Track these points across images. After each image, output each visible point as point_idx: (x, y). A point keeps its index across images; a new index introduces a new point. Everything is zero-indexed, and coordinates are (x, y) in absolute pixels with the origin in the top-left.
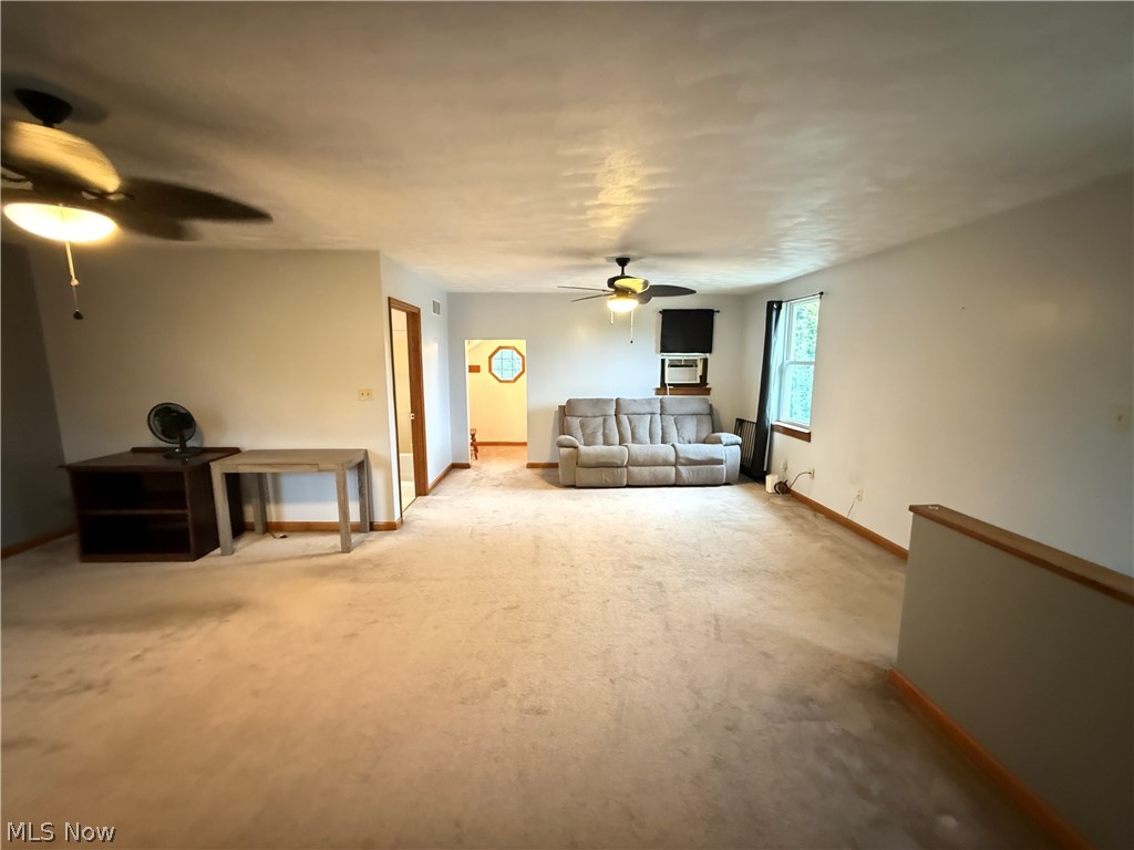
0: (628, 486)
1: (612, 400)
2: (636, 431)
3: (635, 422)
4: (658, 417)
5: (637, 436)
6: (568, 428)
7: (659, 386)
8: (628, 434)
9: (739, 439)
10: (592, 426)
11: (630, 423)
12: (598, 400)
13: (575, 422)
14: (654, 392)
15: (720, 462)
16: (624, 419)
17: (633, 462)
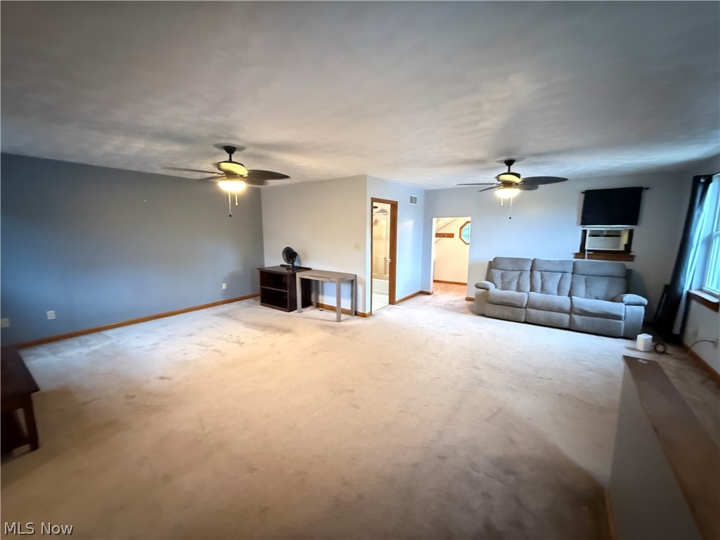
0: (525, 322)
1: (529, 260)
2: (546, 283)
3: (546, 277)
4: (569, 276)
5: (545, 288)
6: (492, 277)
7: (578, 251)
8: (539, 285)
9: (645, 301)
10: (510, 277)
11: (542, 277)
12: (518, 259)
13: (497, 274)
14: (573, 256)
15: (618, 318)
16: (537, 275)
17: (530, 305)
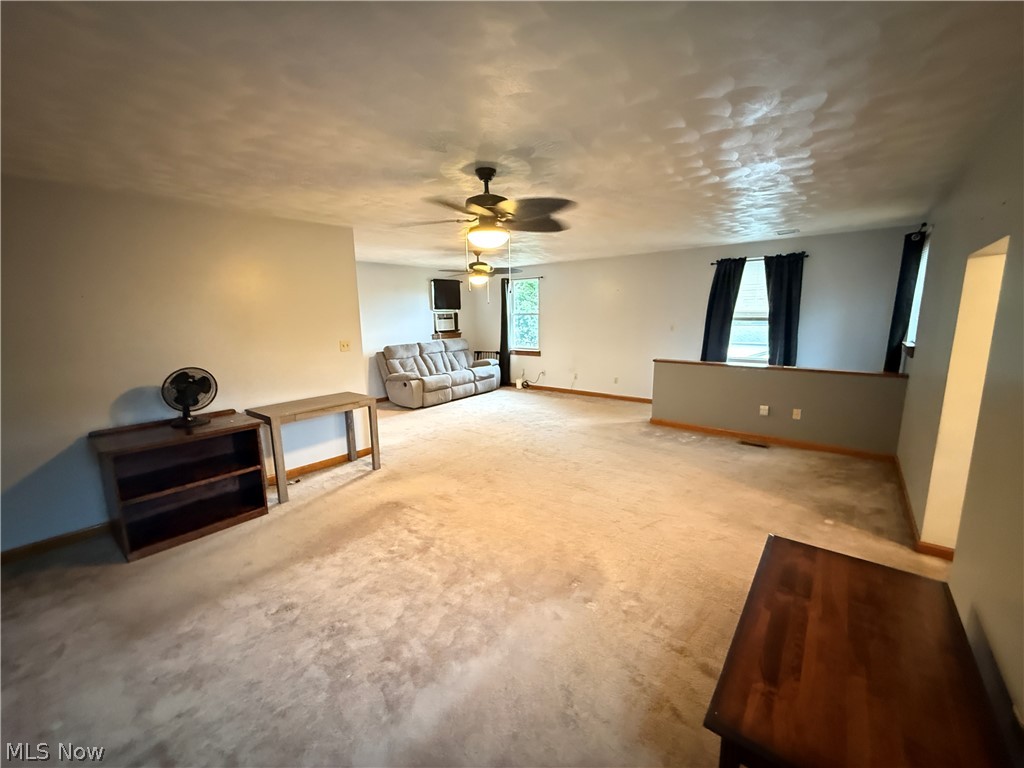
0: (452, 400)
1: (415, 345)
2: (436, 365)
3: (434, 358)
4: (444, 354)
5: (438, 368)
6: (393, 368)
8: (433, 368)
10: (409, 365)
11: (431, 360)
12: (407, 346)
13: (396, 364)
14: (434, 337)
15: (489, 377)
16: (427, 357)
17: (454, 384)
